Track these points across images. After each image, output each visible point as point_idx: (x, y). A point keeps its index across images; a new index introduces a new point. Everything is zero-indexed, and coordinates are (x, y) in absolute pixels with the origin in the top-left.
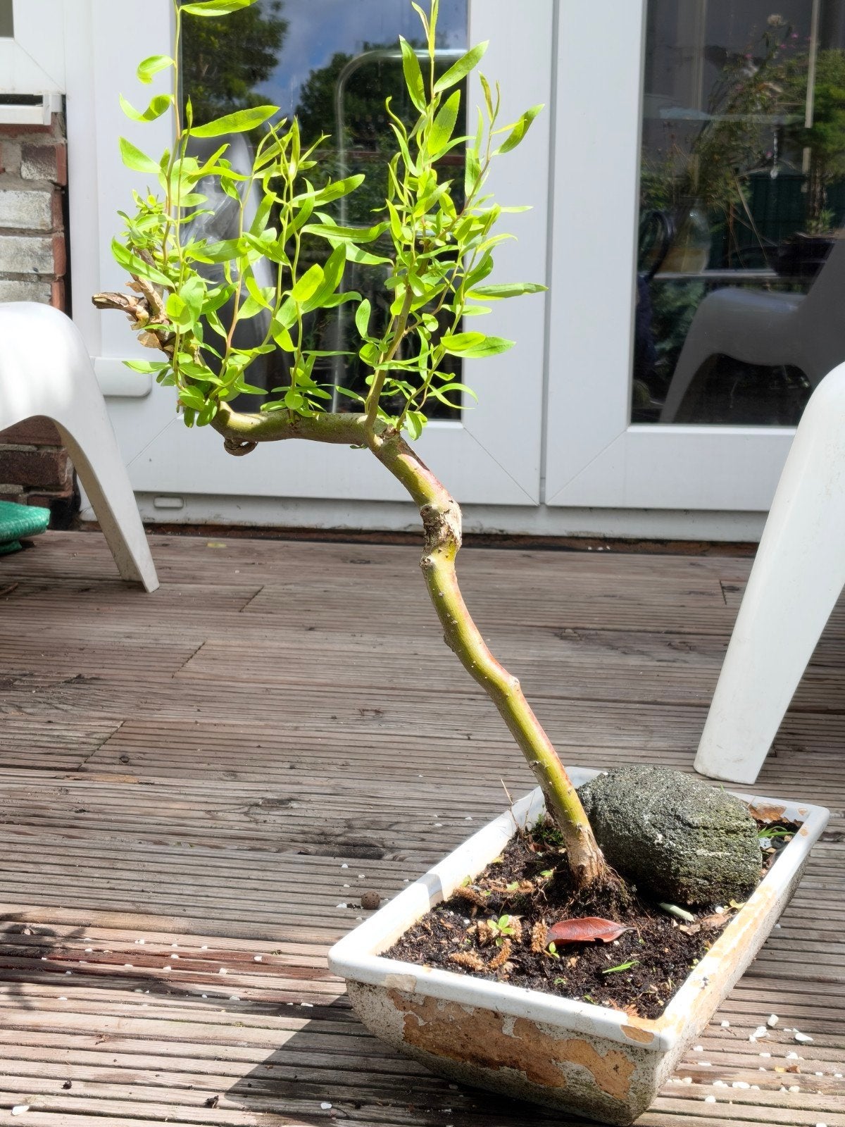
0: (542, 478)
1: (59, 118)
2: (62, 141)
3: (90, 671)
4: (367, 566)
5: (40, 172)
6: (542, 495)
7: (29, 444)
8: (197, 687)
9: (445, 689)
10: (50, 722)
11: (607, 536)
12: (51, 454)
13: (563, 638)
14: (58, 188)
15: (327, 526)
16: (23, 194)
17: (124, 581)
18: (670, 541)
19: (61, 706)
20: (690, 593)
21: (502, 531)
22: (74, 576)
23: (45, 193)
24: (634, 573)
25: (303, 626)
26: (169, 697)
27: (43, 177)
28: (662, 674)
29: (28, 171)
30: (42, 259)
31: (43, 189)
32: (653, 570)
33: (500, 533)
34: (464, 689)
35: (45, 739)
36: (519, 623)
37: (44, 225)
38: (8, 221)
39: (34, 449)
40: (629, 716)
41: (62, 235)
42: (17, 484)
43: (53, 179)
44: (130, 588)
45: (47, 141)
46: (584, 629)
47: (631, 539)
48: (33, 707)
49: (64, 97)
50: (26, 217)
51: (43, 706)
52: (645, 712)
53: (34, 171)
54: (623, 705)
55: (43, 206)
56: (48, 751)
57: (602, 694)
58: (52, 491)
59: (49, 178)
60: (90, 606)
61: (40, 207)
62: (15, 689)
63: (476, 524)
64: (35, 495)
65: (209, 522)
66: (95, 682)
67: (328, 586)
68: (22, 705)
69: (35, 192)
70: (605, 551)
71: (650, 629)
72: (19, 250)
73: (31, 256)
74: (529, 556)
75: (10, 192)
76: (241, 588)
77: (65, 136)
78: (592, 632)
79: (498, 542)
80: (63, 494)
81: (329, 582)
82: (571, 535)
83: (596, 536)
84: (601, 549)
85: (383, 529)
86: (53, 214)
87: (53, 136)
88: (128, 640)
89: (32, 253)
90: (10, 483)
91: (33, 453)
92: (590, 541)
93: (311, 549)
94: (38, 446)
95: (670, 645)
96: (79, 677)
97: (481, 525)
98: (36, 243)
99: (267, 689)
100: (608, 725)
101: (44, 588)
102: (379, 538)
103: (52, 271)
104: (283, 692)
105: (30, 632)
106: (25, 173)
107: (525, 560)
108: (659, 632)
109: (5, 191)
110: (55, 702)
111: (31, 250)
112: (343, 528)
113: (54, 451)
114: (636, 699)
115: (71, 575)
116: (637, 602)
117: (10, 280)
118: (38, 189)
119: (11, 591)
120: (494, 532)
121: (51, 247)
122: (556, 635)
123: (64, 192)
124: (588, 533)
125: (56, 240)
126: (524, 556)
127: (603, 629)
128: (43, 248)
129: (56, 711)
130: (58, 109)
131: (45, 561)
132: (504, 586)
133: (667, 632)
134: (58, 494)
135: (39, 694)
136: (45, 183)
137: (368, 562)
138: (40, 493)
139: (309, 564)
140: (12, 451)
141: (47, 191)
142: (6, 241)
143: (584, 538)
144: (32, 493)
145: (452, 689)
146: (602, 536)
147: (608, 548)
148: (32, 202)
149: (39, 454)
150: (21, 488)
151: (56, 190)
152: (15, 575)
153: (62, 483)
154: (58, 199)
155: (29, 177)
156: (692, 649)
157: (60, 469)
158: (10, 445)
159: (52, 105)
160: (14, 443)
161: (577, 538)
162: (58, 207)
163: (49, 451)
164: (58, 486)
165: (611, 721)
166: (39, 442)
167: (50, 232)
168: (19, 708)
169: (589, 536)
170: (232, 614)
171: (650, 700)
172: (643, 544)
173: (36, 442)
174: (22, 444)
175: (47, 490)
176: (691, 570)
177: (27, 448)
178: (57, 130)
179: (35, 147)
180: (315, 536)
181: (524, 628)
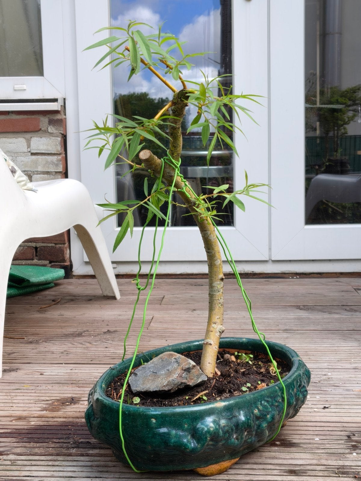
0: (270, 249)
1: (63, 107)
2: (64, 117)
3: (112, 329)
4: (202, 287)
5: (56, 129)
6: (270, 255)
7: (52, 243)
8: (160, 332)
9: (265, 329)
10: (106, 347)
11: (298, 272)
12: (61, 247)
13: (301, 309)
14: (63, 136)
15: (178, 273)
16: (49, 139)
17: (104, 296)
18: (324, 273)
19: (107, 341)
20: (342, 291)
21: (253, 272)
22: (82, 295)
23: (58, 138)
24: (315, 285)
25: (190, 309)
26: (150, 337)
27: (57, 132)
28: (350, 320)
29: (51, 129)
30: (57, 165)
31: (57, 136)
32: (323, 284)
33: (252, 273)
34: (273, 329)
35: (109, 354)
36: (279, 305)
37: (58, 151)
38: (42, 150)
39: (54, 245)
40: (346, 335)
41: (64, 155)
42: (46, 260)
43: (62, 132)
44: (108, 298)
45: (59, 117)
46: (307, 306)
47: (307, 273)
48: (95, 342)
49: (65, 99)
50: (50, 148)
51: (100, 342)
52: (351, 334)
53: (53, 129)
54: (341, 332)
55: (57, 143)
56: (112, 358)
57: (330, 328)
58: (61, 262)
59: (60, 132)
60: (96, 305)
61: (56, 144)
62: (84, 336)
63: (242, 269)
64: (54, 265)
65: (128, 273)
66: (115, 332)
67: (192, 295)
68: (91, 342)
69: (54, 138)
70: (297, 278)
71: (335, 304)
72: (47, 162)
73: (52, 164)
74: (268, 281)
75: (43, 138)
76: (155, 297)
77: (65, 115)
78: (312, 307)
79: (251, 277)
80: (66, 264)
81: (191, 293)
82: (282, 272)
83: (293, 272)
84: (295, 277)
85: (202, 273)
86: (62, 147)
87: (61, 115)
88: (120, 317)
89: (52, 163)
90: (43, 260)
91: (53, 247)
92: (290, 275)
93: (175, 282)
94: (56, 244)
95: (346, 310)
96: (108, 331)
97: (244, 269)
98: (55, 158)
99: (190, 332)
100: (339, 339)
101: (72, 300)
102: (201, 276)
103: (61, 170)
104: (197, 333)
105: (78, 315)
106: (50, 130)
107: (267, 282)
108: (338, 306)
109: (41, 138)
110: (104, 340)
111: (52, 162)
112: (185, 273)
113: (62, 246)
114: (346, 329)
115: (81, 295)
116: (323, 295)
117: (43, 174)
118: (55, 137)
119: (59, 302)
120: (250, 272)
121: (60, 160)
122: (297, 308)
123: (65, 138)
124: (289, 271)
125: (62, 157)
126: (266, 281)
127: (315, 306)
128: (58, 160)
129: (106, 343)
130: (63, 104)
131: (66, 290)
132: (264, 292)
133: (342, 306)
134: (64, 264)
135: (95, 338)
136: (58, 134)
137: (202, 285)
138: (56, 264)
139: (178, 287)
140: (44, 246)
141: (59, 137)
142: (42, 158)
143: (288, 273)
144: (53, 264)
145: (267, 329)
146: (295, 272)
147: (298, 277)
148: (52, 142)
149: (56, 247)
150: (48, 262)
151: (62, 137)
152: (57, 296)
153: (66, 259)
154: (63, 141)
155: (52, 132)
156: (356, 311)
157: (65, 253)
158: (43, 244)
159: (61, 102)
160: (45, 243)
161: (285, 273)
162: (63, 144)
163: (60, 246)
164: (64, 261)
165: (341, 338)
166: (56, 242)
167: (60, 154)
168: (90, 343)
169: (290, 272)
170: (158, 306)
171: (351, 329)
172: (312, 275)
173: (54, 242)
174: (48, 243)
175: (59, 262)
176: (337, 283)
177: (50, 245)
178: (62, 113)
179: (54, 119)
180: (173, 277)
181: (283, 307)
